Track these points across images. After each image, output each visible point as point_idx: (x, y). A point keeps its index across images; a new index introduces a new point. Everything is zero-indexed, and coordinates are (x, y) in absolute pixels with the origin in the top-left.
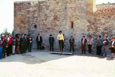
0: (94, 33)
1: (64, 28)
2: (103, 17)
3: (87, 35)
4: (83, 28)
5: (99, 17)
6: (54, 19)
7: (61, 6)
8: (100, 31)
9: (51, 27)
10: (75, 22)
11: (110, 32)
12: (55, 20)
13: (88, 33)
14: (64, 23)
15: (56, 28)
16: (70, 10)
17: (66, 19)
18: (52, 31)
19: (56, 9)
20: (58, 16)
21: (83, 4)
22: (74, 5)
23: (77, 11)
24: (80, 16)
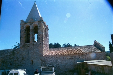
1: (28, 65)
2: (49, 58)
4: (38, 64)
7: (26, 52)
9: (20, 64)
12: (23, 60)
14: (28, 61)
16: (31, 54)
21: (38, 51)
22: (33, 51)
23: (35, 55)
24: (36, 57)
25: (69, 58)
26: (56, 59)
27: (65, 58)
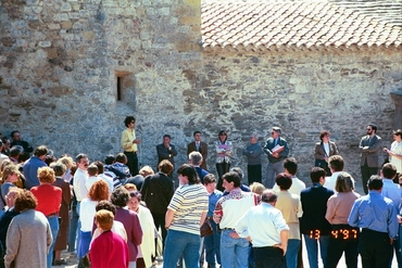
0: (209, 118)
1: (96, 101)
2: (236, 61)
3: (185, 129)
4: (169, 101)
5: (223, 58)
6: (52, 61)
7: (77, 8)
8: (228, 111)
9: (35, 98)
10: (138, 75)
11: (257, 113)
12: (57, 68)
13: (186, 118)
14: (96, 79)
15: (60, 102)
16: (119, 26)
17: (103, 65)
18: (44, 117)
19: (57, 17)
20: (68, 51)
21: (166, 6)
22: (132, 6)
23: (145, 34)
24: (157, 54)
25: (353, 71)
26: (282, 69)
27: (328, 68)
